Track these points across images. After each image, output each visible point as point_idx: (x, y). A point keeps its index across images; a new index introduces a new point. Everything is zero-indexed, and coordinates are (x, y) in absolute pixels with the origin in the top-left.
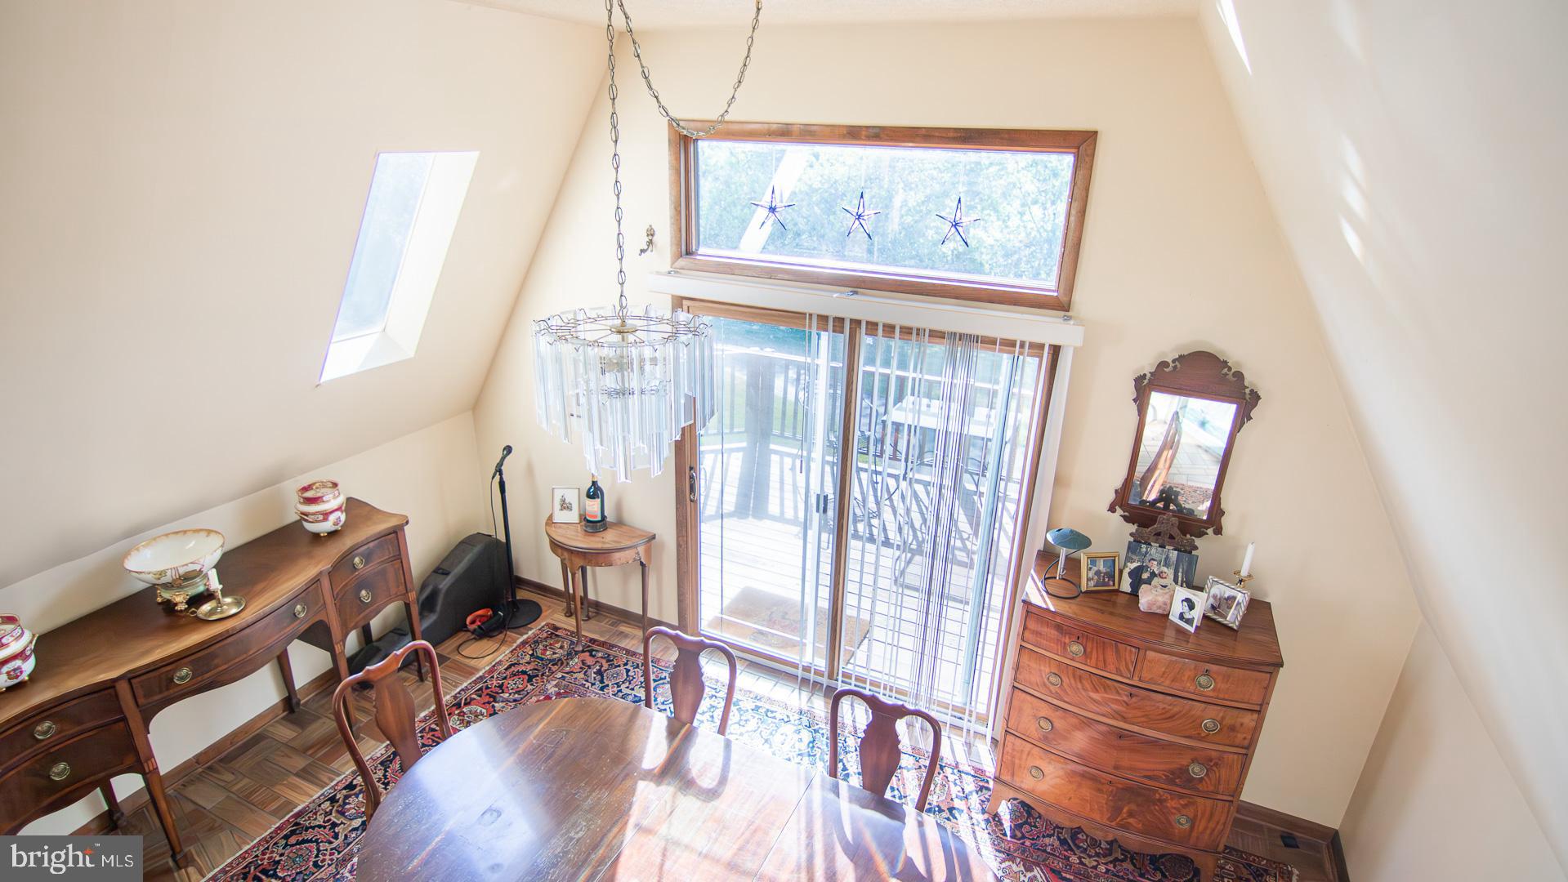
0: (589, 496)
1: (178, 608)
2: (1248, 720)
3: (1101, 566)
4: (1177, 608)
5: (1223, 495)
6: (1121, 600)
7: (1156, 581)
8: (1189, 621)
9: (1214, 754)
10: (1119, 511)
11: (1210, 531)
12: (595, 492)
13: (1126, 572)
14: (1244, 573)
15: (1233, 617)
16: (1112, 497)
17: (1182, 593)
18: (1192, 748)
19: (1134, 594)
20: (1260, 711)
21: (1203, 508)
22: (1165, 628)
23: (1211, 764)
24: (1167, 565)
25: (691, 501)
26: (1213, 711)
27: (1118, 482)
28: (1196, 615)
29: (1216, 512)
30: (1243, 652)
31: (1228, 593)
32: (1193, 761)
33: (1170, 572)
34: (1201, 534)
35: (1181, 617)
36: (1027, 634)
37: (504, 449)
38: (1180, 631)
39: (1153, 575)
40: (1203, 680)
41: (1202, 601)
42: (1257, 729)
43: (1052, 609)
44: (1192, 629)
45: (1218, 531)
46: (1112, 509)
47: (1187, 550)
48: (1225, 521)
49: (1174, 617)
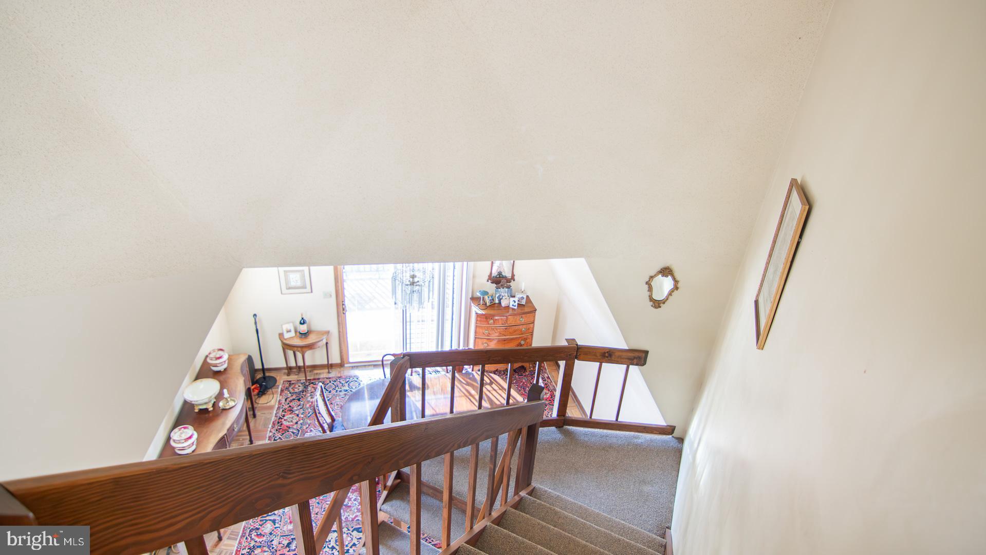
0: (301, 323)
1: (209, 410)
2: (531, 325)
3: (490, 298)
4: (512, 303)
5: (514, 271)
6: (496, 305)
7: (503, 298)
8: (515, 306)
9: (525, 337)
10: (490, 281)
11: (512, 281)
12: (303, 322)
13: (496, 297)
14: (523, 290)
15: (523, 302)
16: (487, 278)
17: (512, 299)
18: (520, 337)
19: (500, 303)
20: (533, 323)
21: (509, 275)
22: (509, 309)
23: (525, 339)
24: (505, 293)
25: (343, 313)
26: (524, 326)
27: (489, 274)
28: (516, 304)
29: (513, 275)
30: (526, 310)
31: (521, 296)
32: (522, 340)
33: (507, 295)
34: (510, 282)
35: (513, 305)
36: (478, 322)
37: (254, 316)
38: (513, 309)
39: (503, 296)
40: (521, 319)
41: (516, 299)
42: (533, 327)
43: (484, 313)
44: (516, 308)
45: (514, 280)
46: (488, 281)
47: (509, 287)
48: (515, 277)
49: (511, 306)
